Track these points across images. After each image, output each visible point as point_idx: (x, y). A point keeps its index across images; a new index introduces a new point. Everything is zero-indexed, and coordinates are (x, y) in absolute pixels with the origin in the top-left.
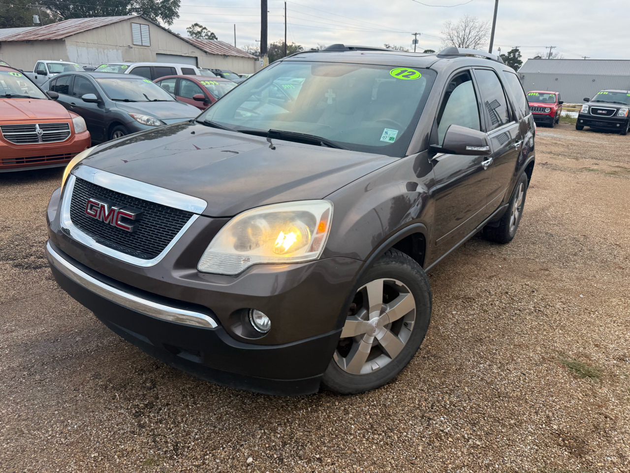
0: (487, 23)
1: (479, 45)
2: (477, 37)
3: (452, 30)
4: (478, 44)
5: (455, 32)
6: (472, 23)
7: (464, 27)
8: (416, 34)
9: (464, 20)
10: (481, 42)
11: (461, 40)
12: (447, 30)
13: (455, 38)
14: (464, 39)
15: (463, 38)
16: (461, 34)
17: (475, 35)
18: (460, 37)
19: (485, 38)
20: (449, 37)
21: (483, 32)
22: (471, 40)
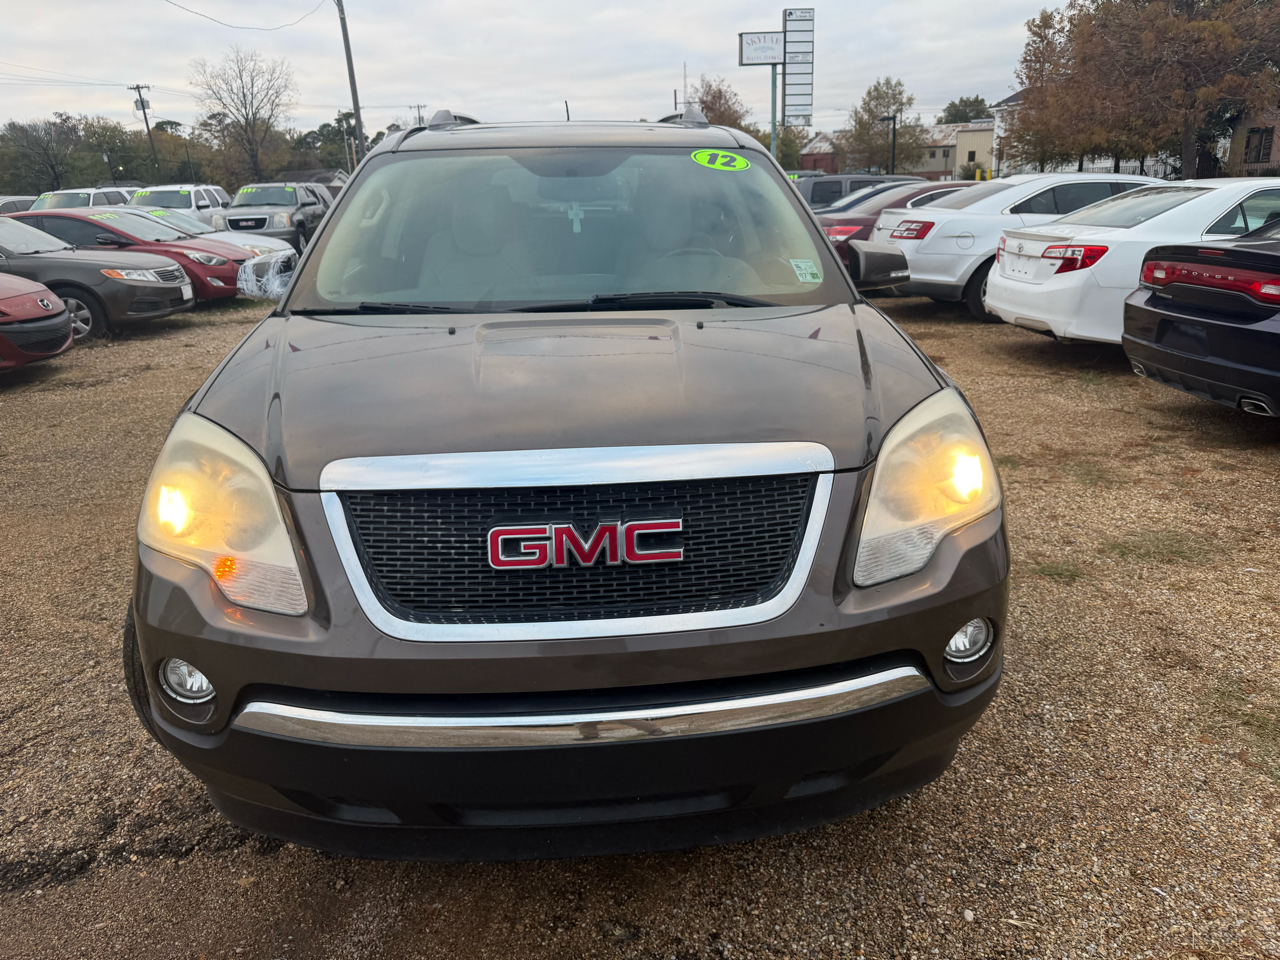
0: (282, 63)
1: (281, 108)
2: (271, 92)
3: (212, 77)
4: (277, 105)
5: (219, 82)
6: (253, 63)
7: (237, 70)
8: (138, 88)
9: (232, 56)
10: (282, 102)
11: (238, 98)
12: (200, 79)
13: (225, 95)
14: (244, 96)
15: (241, 95)
16: (234, 86)
17: (265, 86)
18: (235, 91)
19: (288, 92)
20: (210, 92)
21: (279, 80)
22: (260, 97)
